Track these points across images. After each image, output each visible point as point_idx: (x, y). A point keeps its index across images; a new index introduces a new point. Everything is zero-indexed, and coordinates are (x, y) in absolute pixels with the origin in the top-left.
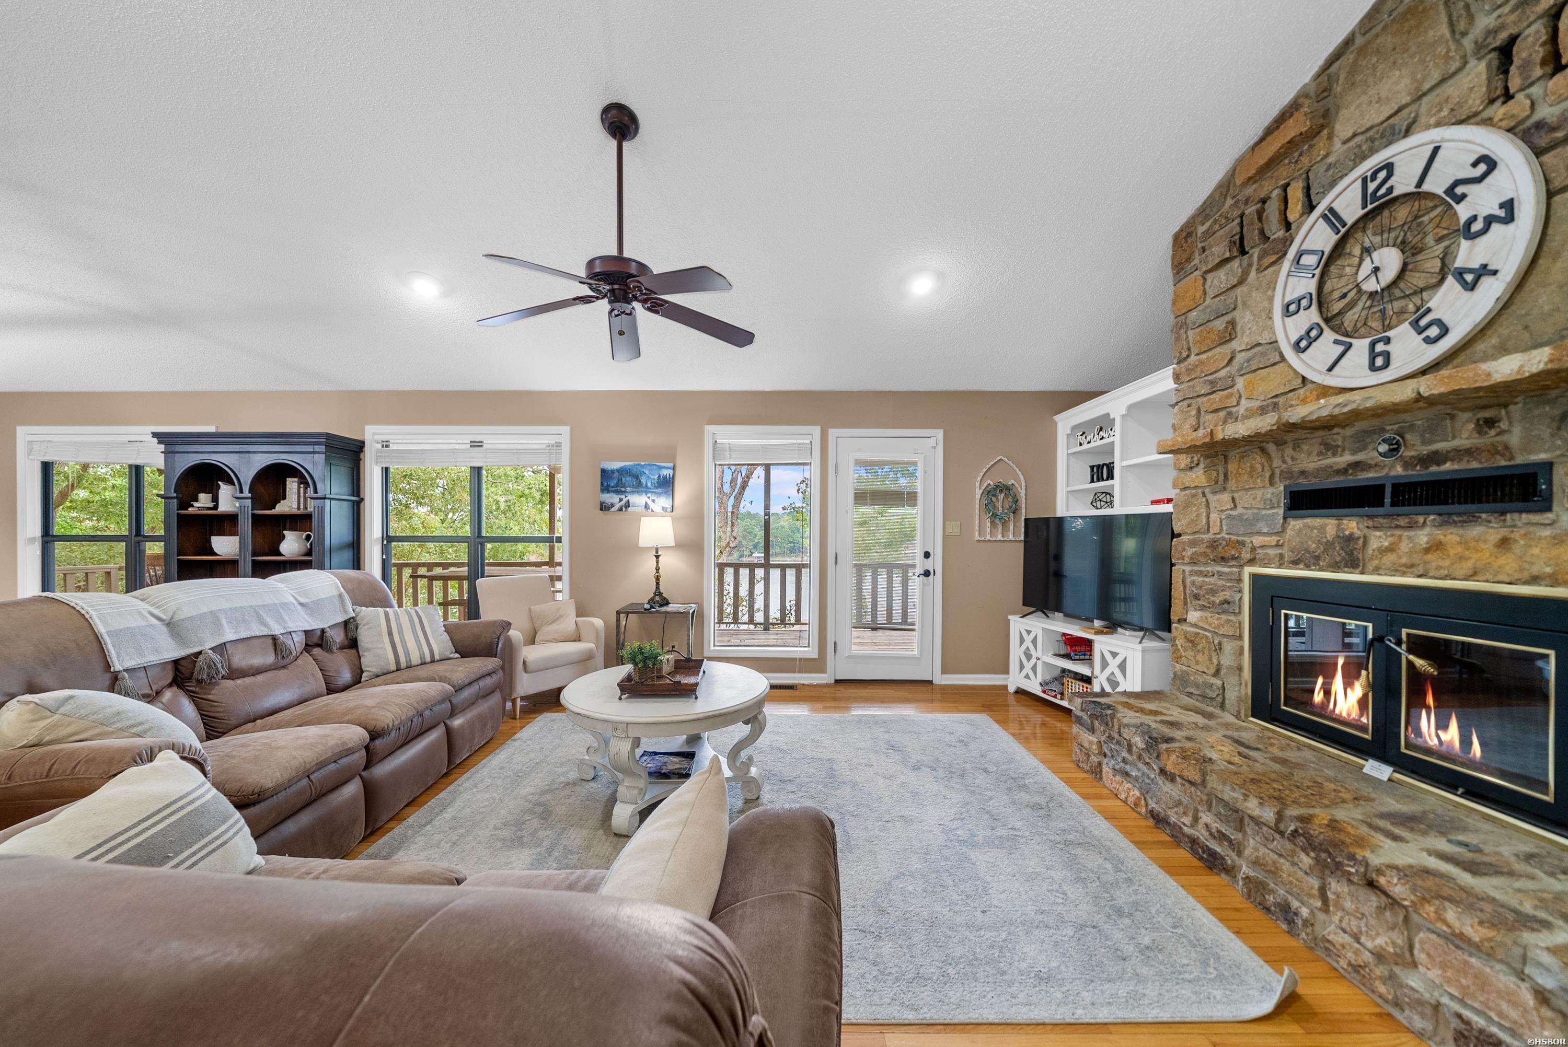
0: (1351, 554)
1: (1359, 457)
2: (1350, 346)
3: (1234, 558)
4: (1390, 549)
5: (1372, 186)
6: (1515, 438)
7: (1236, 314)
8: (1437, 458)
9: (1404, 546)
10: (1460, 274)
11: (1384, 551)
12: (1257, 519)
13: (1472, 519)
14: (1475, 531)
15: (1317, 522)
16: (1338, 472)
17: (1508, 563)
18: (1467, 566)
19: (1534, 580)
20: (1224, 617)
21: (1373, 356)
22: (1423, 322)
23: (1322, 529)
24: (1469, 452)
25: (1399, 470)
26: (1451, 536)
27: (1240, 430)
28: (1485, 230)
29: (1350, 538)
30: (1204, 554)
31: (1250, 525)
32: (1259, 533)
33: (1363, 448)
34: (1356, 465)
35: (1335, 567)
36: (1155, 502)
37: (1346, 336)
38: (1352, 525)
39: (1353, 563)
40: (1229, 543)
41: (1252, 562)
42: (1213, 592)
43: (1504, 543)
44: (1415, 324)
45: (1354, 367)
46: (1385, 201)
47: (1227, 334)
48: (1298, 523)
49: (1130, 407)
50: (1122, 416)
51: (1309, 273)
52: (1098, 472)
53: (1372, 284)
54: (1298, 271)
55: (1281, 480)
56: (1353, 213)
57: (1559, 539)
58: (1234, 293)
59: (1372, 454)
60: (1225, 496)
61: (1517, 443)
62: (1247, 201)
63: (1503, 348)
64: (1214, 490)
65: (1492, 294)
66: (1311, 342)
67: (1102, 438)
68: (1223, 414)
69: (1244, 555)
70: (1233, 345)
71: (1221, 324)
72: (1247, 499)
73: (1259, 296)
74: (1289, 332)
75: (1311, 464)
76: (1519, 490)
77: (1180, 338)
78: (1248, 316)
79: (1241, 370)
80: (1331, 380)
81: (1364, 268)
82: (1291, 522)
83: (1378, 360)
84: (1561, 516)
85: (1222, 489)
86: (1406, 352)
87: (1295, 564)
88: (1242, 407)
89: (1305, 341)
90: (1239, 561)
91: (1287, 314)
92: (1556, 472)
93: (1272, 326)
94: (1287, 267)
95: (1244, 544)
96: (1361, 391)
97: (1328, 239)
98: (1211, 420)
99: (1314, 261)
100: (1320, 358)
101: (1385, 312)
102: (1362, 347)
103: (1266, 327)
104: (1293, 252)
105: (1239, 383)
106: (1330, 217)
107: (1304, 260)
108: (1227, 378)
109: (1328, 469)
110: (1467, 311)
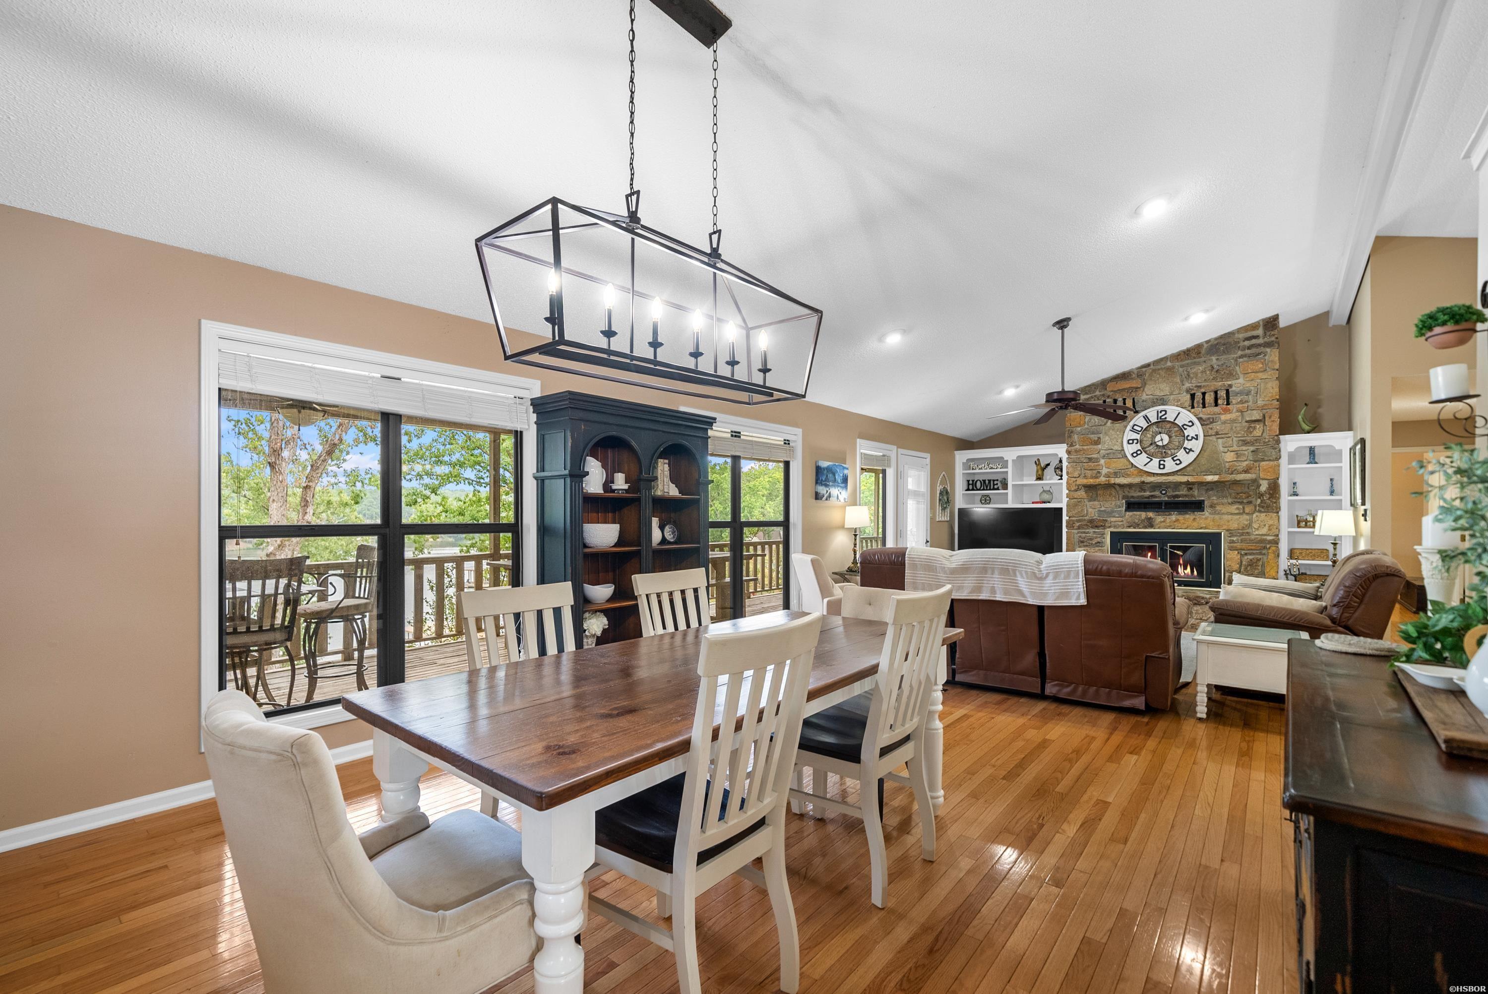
0: (1150, 523)
1: (1152, 494)
2: (1152, 460)
3: (1102, 526)
4: (1164, 522)
5: (1160, 415)
6: (1196, 493)
7: (1101, 436)
8: (1178, 496)
9: (1168, 520)
10: (1185, 449)
11: (1161, 522)
12: (1113, 512)
13: (1186, 513)
14: (1187, 516)
15: (1138, 513)
16: (1146, 498)
17: (1195, 524)
18: (1185, 526)
19: (1201, 528)
20: (1097, 548)
21: (1160, 464)
22: (1175, 459)
23: (1140, 516)
24: (1186, 496)
25: (1166, 499)
26: (1181, 517)
27: (1102, 480)
28: (1191, 440)
29: (1150, 518)
30: (1087, 525)
31: (1110, 514)
32: (1114, 517)
33: (1155, 491)
34: (1152, 496)
35: (1145, 527)
36: (1033, 503)
37: (1151, 456)
38: (1151, 514)
39: (1152, 526)
40: (1099, 520)
41: (1110, 527)
42: (1091, 539)
43: (1194, 519)
44: (1173, 458)
45: (1153, 466)
46: (1164, 421)
47: (1097, 442)
48: (1131, 513)
49: (1019, 457)
50: (1013, 460)
51: (1137, 432)
52: (972, 484)
53: (1160, 444)
54: (1133, 430)
55: (1123, 499)
56: (1154, 419)
57: (1206, 519)
58: (1101, 427)
59: (1157, 493)
60: (1096, 503)
61: (1197, 495)
62: (1108, 397)
63: (1194, 470)
64: (1090, 501)
65: (1192, 456)
66: (1138, 455)
67: (992, 468)
68: (1095, 472)
69: (1107, 525)
70: (1100, 446)
71: (1094, 437)
72: (1107, 505)
73: (1113, 433)
74: (1129, 449)
75: (1136, 494)
76: (1198, 506)
77: (1070, 437)
78: (1107, 438)
79: (1104, 457)
80: (1145, 469)
81: (1158, 438)
82: (1128, 513)
83: (1161, 466)
84: (1206, 513)
85: (1095, 500)
86: (1170, 466)
87: (1129, 527)
88: (1105, 471)
89: (1136, 454)
90: (1104, 527)
91: (1129, 443)
92: (1206, 503)
93: (1120, 445)
94: (1129, 428)
95: (1106, 521)
96: (1157, 474)
97: (1144, 424)
98: (1089, 473)
99: (1139, 429)
100: (1141, 461)
101: (1163, 452)
102: (1156, 461)
103: (1115, 445)
104: (1131, 424)
105: (1102, 462)
106: (1146, 418)
107: (1136, 427)
108: (1097, 459)
109: (1142, 497)
110: (1186, 459)
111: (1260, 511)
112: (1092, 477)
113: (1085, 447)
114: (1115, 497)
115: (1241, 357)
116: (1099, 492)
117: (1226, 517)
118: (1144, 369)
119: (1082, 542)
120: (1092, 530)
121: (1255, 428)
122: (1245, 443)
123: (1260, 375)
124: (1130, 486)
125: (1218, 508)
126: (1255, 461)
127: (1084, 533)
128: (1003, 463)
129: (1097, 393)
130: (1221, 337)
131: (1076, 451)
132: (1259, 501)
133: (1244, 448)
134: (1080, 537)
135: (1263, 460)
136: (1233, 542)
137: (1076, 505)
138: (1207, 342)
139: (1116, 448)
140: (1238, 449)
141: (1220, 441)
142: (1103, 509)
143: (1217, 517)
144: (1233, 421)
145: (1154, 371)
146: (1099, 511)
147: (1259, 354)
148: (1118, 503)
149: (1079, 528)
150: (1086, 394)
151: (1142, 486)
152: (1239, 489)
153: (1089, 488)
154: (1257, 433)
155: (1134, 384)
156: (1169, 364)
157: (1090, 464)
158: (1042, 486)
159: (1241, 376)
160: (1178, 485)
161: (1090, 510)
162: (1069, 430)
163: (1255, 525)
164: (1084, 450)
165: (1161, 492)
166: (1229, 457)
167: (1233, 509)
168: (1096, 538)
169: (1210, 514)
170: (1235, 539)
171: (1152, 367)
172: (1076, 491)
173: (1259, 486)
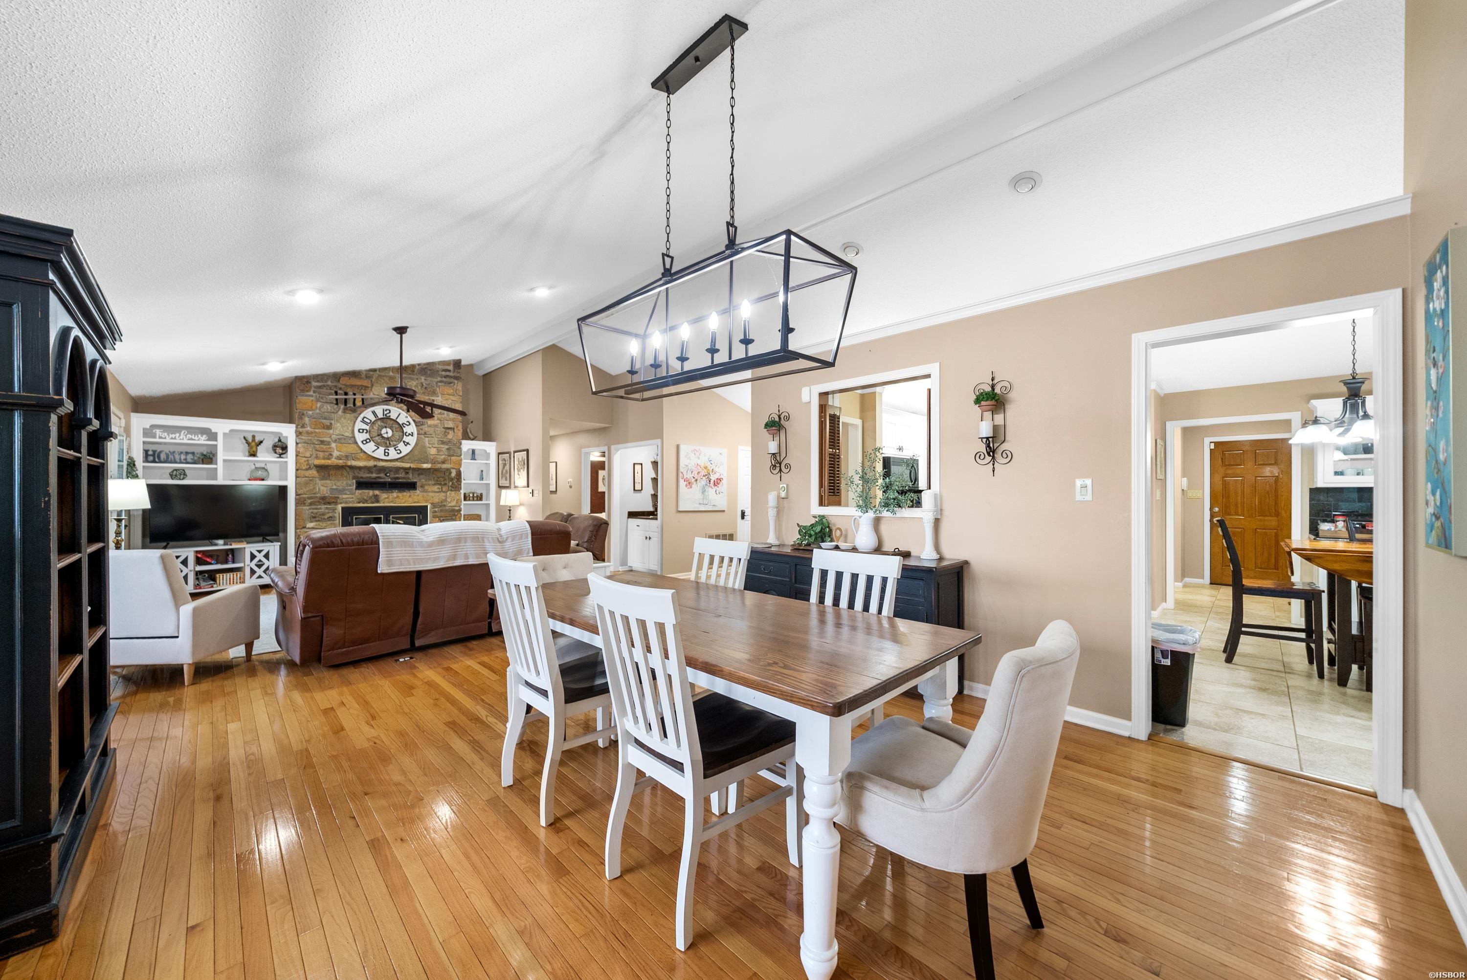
0: (377, 499)
1: (378, 475)
2: (378, 448)
3: (334, 502)
4: (388, 498)
5: (385, 413)
6: (411, 476)
7: (333, 422)
8: (398, 478)
9: (391, 497)
10: (404, 442)
11: (386, 498)
12: (344, 490)
13: (404, 491)
14: (405, 494)
15: (367, 491)
16: (373, 479)
17: (410, 500)
18: (403, 501)
19: (415, 502)
20: (329, 523)
21: (385, 452)
22: (397, 449)
23: (369, 493)
24: (404, 478)
25: (390, 480)
26: (400, 495)
27: (334, 461)
28: (408, 436)
29: (377, 496)
30: (319, 502)
31: (342, 491)
32: (346, 494)
33: (381, 473)
34: (378, 477)
35: (373, 503)
37: (378, 445)
38: (377, 492)
39: (378, 501)
40: (332, 498)
41: (341, 503)
42: (323, 515)
43: (410, 496)
44: (395, 448)
45: (380, 453)
46: (389, 418)
47: (329, 427)
48: (360, 491)
49: (231, 431)
50: (225, 434)
51: (367, 424)
52: (153, 455)
53: (385, 436)
54: (363, 421)
55: (353, 478)
56: (380, 416)
57: (418, 495)
58: (333, 415)
59: (382, 475)
60: (328, 482)
61: (412, 478)
62: (340, 389)
63: (409, 459)
64: (322, 479)
65: (409, 449)
66: (367, 442)
67: (191, 439)
68: (327, 454)
69: (339, 501)
70: (331, 431)
71: (327, 422)
72: (339, 483)
73: (345, 421)
74: (360, 437)
75: (365, 475)
76: (412, 486)
77: (301, 418)
78: (339, 424)
79: (335, 441)
80: (374, 455)
81: (384, 431)
82: (357, 491)
83: (386, 454)
84: (418, 492)
85: (326, 479)
86: (393, 454)
87: (359, 503)
88: (336, 453)
89: (365, 442)
90: (336, 503)
91: (359, 431)
92: (418, 484)
93: (350, 432)
94: (360, 419)
95: (338, 498)
96: (382, 460)
97: (373, 419)
98: (321, 454)
99: (369, 421)
100: (369, 448)
101: (387, 443)
102: (382, 449)
103: (346, 431)
104: (362, 416)
105: (333, 445)
106: (374, 413)
107: (365, 419)
108: (329, 442)
109: (370, 477)
110: (405, 450)
111: (451, 490)
112: (324, 458)
113: (317, 431)
114: (346, 477)
115: (441, 382)
116: (331, 472)
117: (431, 494)
118: (371, 373)
119: (314, 517)
120: (323, 507)
121: (448, 433)
122: (443, 443)
123: (451, 397)
124: (360, 468)
125: (426, 487)
126: (449, 456)
127: (317, 509)
128: (213, 436)
129: (329, 383)
130: (428, 364)
131: (307, 433)
132: (451, 483)
133: (442, 446)
134: (312, 513)
135: (453, 456)
136: (435, 512)
137: (306, 484)
138: (419, 365)
139: (347, 434)
140: (438, 446)
141: (427, 439)
142: (334, 487)
143: (425, 494)
144: (436, 426)
145: (380, 376)
146: (331, 489)
147: (451, 383)
148: (349, 482)
149: (311, 504)
150: (318, 381)
151: (369, 469)
152: (439, 475)
153: (320, 468)
154: (450, 436)
155: (366, 383)
156: (391, 374)
157: (322, 446)
158: (254, 463)
159: (440, 395)
160: (397, 470)
161: (322, 488)
162: (299, 412)
163: (449, 500)
164: (316, 432)
165: (386, 475)
166: (433, 451)
167: (436, 488)
168: (328, 513)
169: (421, 492)
170: (436, 510)
171: (378, 372)
172: (307, 470)
173: (450, 473)
